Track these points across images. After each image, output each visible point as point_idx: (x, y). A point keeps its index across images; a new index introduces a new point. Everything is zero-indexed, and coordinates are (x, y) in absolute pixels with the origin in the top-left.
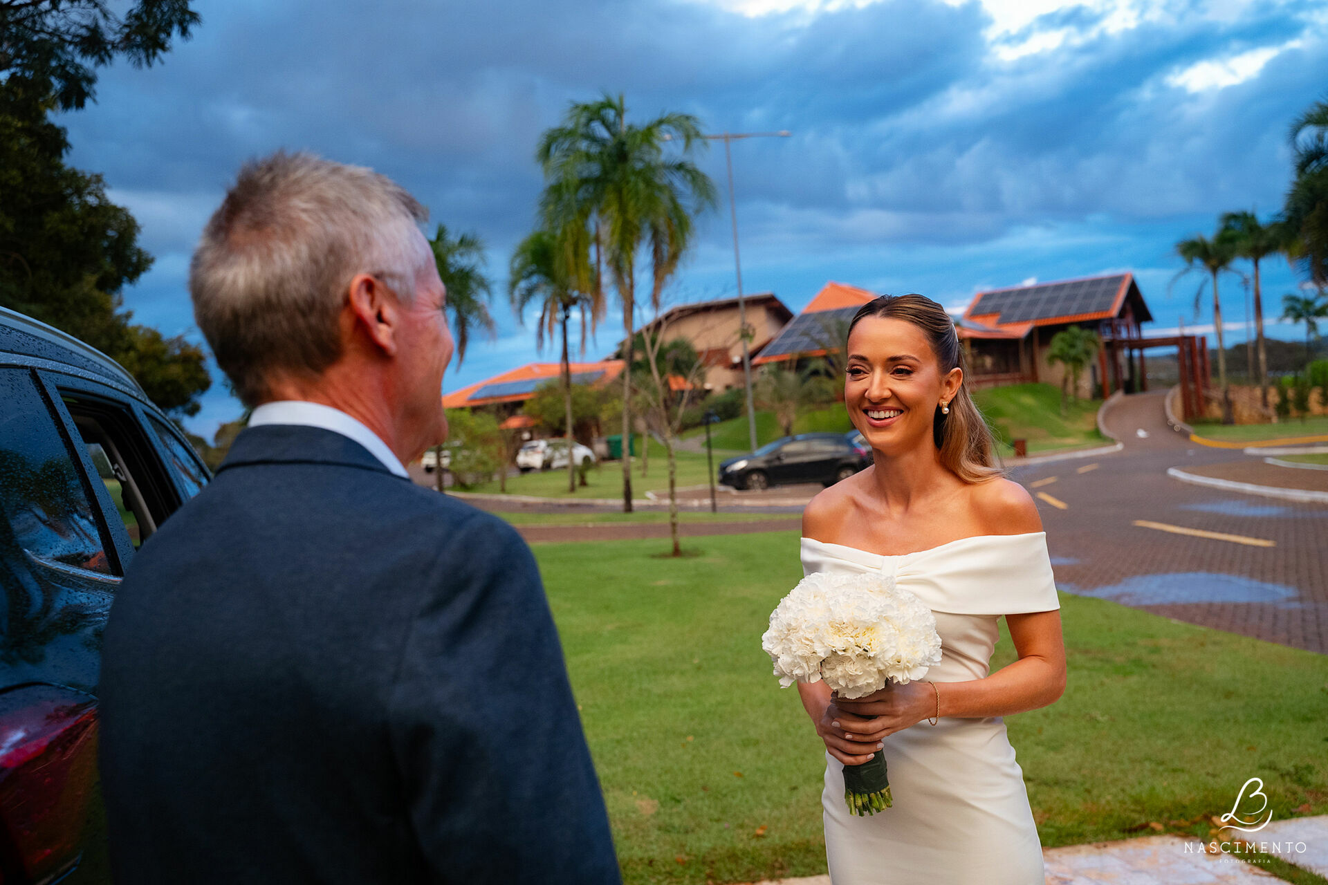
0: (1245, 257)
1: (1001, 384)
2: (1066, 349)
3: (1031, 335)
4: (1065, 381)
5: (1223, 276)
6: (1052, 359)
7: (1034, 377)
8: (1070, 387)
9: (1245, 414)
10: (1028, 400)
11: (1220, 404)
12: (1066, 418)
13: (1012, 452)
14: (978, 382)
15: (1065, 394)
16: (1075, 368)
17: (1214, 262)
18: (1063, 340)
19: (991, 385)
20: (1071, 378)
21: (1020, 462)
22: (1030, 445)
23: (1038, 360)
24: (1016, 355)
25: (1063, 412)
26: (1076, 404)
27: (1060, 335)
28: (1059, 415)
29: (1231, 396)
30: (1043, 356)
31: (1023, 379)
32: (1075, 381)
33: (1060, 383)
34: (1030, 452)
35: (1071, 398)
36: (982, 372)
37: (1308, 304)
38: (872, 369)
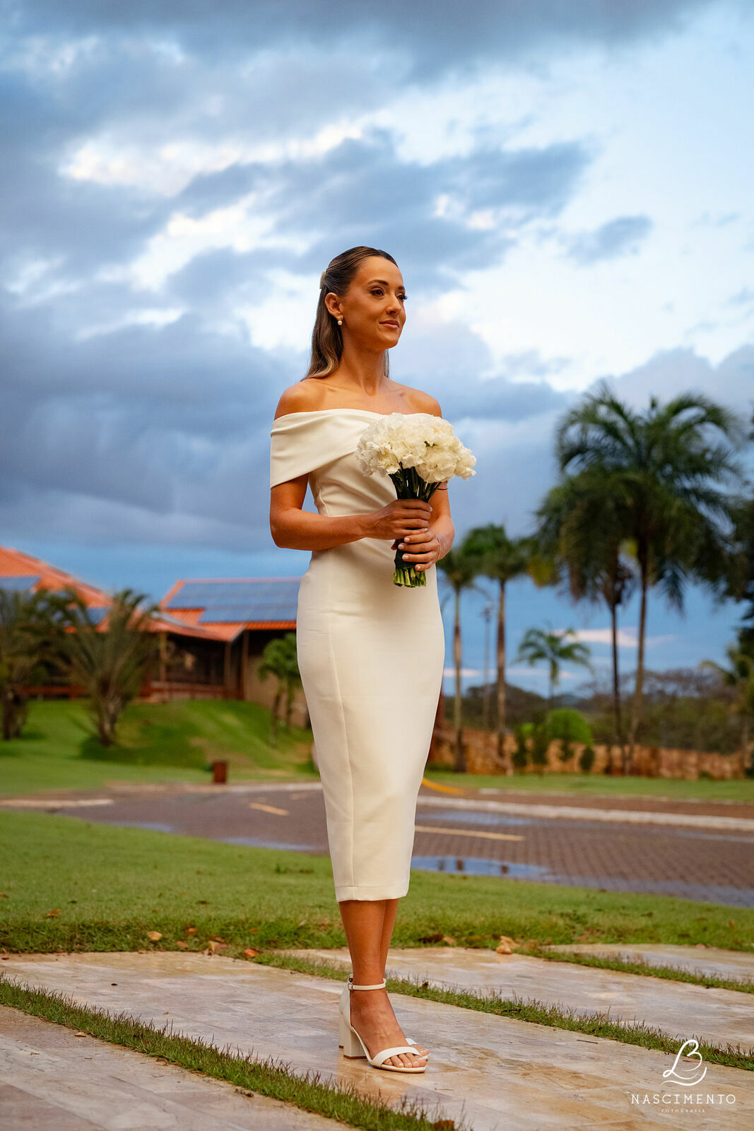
0: (492, 577)
1: (199, 696)
2: (282, 660)
3: (240, 638)
4: (278, 699)
5: (466, 595)
6: (265, 669)
7: (239, 694)
8: (282, 711)
9: (479, 761)
10: (230, 719)
11: (452, 748)
12: (274, 747)
13: (209, 777)
14: (171, 690)
15: (276, 718)
16: (290, 684)
17: (458, 576)
18: (279, 648)
19: (187, 696)
20: (284, 698)
21: (218, 789)
22: (231, 772)
23: (246, 671)
24: (220, 662)
25: (273, 740)
26: (287, 731)
27: (276, 643)
28: (267, 743)
29: (465, 740)
30: (252, 669)
31: (226, 695)
32: (290, 701)
33: (270, 702)
34: (230, 779)
35: (282, 723)
36: (177, 677)
37: (553, 640)
38: (388, 292)
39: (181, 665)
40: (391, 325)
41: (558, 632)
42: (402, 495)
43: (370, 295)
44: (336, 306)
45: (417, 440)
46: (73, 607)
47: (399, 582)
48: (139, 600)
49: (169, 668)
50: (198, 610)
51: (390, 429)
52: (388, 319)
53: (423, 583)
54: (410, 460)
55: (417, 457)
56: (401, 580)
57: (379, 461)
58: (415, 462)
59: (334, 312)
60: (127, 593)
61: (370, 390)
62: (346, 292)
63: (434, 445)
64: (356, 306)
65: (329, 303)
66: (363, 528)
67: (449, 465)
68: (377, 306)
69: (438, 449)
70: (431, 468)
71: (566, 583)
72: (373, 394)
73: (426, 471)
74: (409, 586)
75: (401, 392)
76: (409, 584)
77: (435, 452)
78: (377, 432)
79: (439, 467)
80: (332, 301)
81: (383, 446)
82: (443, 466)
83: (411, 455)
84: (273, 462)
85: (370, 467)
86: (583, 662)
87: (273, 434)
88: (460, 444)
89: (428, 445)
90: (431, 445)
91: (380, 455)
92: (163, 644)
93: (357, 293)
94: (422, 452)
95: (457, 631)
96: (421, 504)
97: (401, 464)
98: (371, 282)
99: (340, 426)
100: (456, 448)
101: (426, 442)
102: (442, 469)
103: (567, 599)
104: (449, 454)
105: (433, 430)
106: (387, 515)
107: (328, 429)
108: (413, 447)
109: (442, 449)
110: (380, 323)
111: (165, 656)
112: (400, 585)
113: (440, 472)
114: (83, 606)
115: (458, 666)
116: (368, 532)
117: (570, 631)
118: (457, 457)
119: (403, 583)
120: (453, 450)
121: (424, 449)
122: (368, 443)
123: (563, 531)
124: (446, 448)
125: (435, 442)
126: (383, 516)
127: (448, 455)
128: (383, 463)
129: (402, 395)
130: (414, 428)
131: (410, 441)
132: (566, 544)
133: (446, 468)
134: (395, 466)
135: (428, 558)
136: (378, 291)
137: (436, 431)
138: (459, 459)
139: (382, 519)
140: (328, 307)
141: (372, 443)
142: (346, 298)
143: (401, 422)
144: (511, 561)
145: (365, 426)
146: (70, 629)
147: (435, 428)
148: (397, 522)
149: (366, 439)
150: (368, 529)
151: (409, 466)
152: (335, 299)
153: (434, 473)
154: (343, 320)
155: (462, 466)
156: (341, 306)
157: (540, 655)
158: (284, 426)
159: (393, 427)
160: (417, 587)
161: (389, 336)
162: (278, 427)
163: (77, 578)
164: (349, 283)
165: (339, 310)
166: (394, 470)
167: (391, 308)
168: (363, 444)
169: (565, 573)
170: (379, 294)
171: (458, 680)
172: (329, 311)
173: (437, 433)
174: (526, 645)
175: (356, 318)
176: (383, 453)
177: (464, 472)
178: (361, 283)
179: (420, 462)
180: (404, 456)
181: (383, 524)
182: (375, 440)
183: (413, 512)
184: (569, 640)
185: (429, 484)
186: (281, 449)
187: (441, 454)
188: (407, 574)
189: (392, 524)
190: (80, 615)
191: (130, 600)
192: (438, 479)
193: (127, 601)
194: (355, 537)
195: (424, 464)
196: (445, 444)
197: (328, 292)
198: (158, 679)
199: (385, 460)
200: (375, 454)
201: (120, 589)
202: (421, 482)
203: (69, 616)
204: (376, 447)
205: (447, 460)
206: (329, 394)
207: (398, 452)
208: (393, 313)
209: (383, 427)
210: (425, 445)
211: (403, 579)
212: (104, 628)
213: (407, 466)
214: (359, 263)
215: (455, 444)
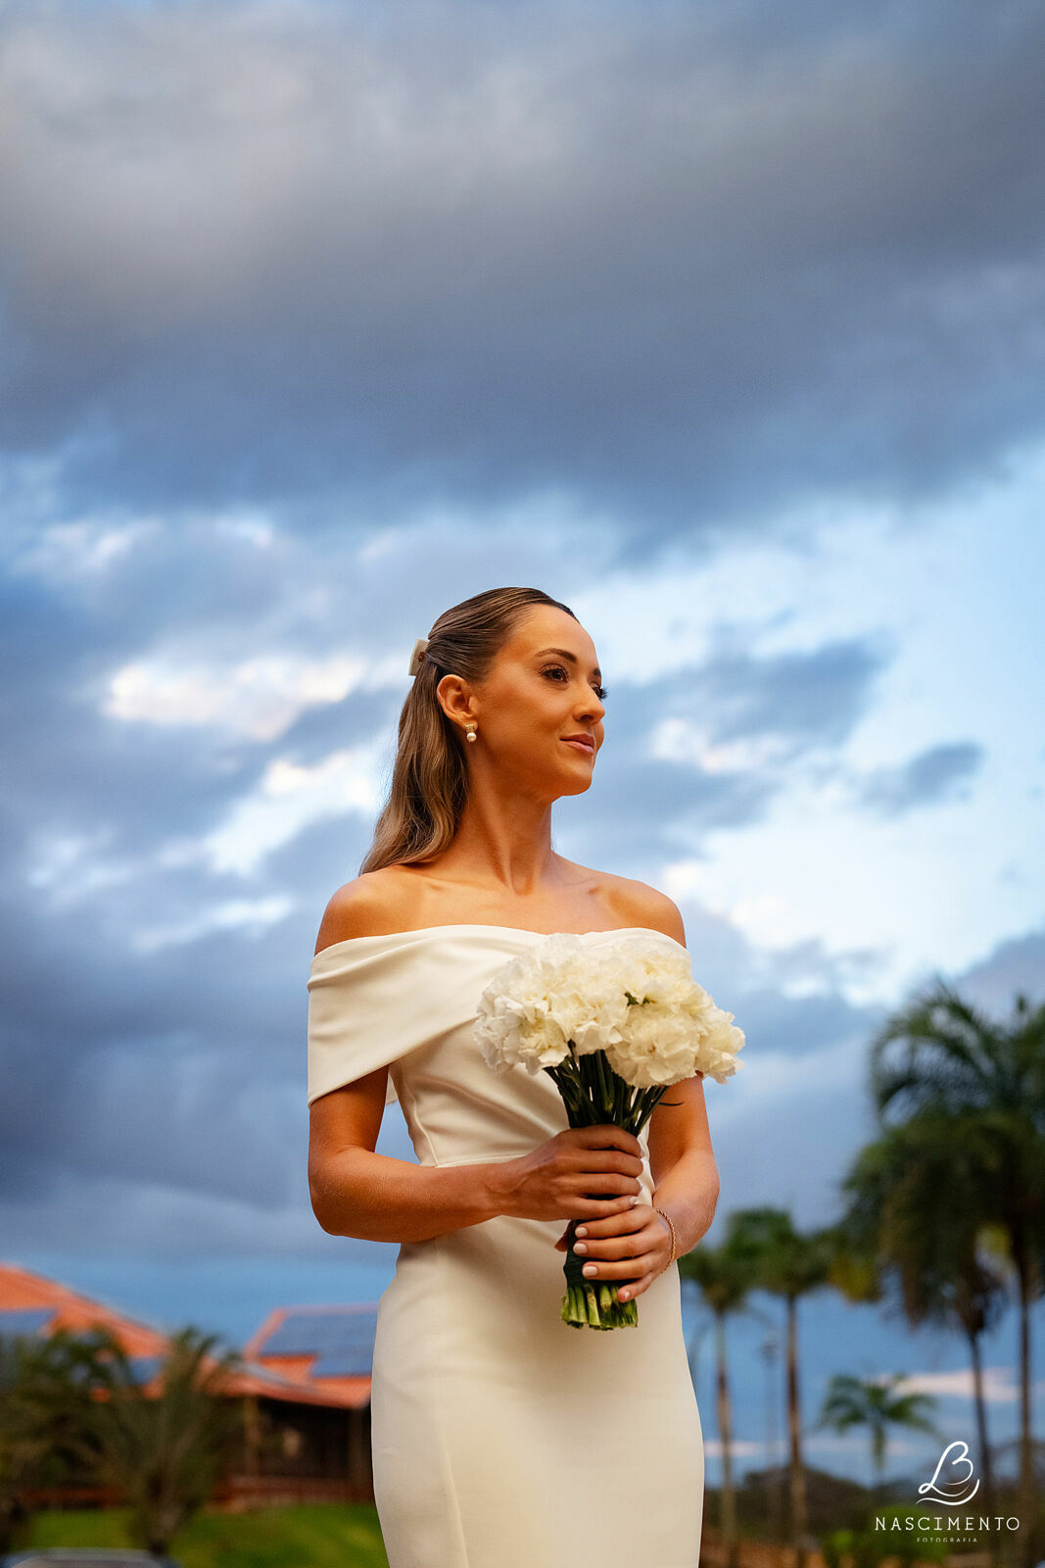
0: (773, 1292)
1: (309, 1500)
14: (264, 1491)
17: (719, 1290)
19: (291, 1500)
36: (274, 1469)
37: (877, 1394)
38: (575, 676)
39: (278, 1451)
40: (583, 746)
41: (882, 1379)
42: (581, 1117)
43: (540, 679)
44: (461, 702)
45: (607, 989)
46: (106, 1358)
47: (574, 1318)
48: (208, 1344)
49: (261, 1455)
50: (306, 1357)
51: (546, 966)
52: (578, 733)
53: (629, 1321)
54: (593, 1034)
55: (609, 1028)
56: (578, 1316)
57: (523, 1039)
58: (604, 1040)
59: (456, 715)
60: (189, 1334)
61: (521, 882)
62: (487, 673)
63: (646, 1001)
64: (509, 701)
65: (445, 697)
66: (493, 1194)
67: (682, 1047)
68: (555, 702)
69: (656, 1010)
70: (640, 1053)
71: (893, 1299)
72: (527, 889)
73: (629, 1059)
74: (597, 1328)
75: (592, 885)
76: (597, 1321)
77: (649, 1016)
78: (518, 973)
79: (658, 1050)
80: (453, 693)
81: (529, 1004)
82: (667, 1048)
83: (593, 1023)
84: (314, 1048)
85: (503, 1053)
86: (925, 1426)
87: (313, 986)
88: (707, 1000)
89: (632, 1001)
90: (640, 1000)
91: (524, 1025)
92: (250, 1416)
93: (512, 674)
94: (620, 1017)
95: (722, 1382)
96: (618, 1136)
97: (571, 1044)
98: (543, 653)
99: (446, 960)
100: (697, 1008)
101: (627, 995)
102: (665, 1055)
103: (899, 1324)
104: (682, 1020)
105: (643, 969)
106: (543, 1164)
107: (422, 972)
108: (598, 1004)
109: (665, 1011)
110: (562, 739)
111: (254, 1436)
112: (577, 1325)
113: (661, 1063)
114: (121, 1354)
115: (726, 1436)
116: (504, 1202)
117: (901, 1377)
118: (700, 1028)
119: (583, 1319)
120: (691, 1011)
121: (623, 1010)
122: (498, 1001)
123: (888, 1212)
124: (674, 1009)
125: (650, 992)
126: (535, 1167)
127: (678, 1024)
128: (531, 1043)
129: (592, 892)
130: (601, 963)
131: (592, 991)
132: (892, 1232)
133: (674, 1052)
134: (558, 1049)
135: (642, 1268)
136: (558, 670)
137: (650, 970)
138: (706, 1033)
139: (533, 1174)
140: (443, 704)
141: (505, 998)
142: (486, 685)
143: (571, 953)
144: (804, 1266)
145: (503, 958)
146: (99, 1393)
147: (646, 963)
148: (565, 1181)
149: (494, 992)
150: (503, 1196)
151: (590, 1049)
152: (459, 689)
153: (646, 1065)
154: (477, 732)
155: (712, 1050)
156: (473, 702)
157: (856, 1417)
158: (333, 969)
159: (554, 963)
160: (617, 1329)
161: (576, 768)
162: (320, 970)
163: (112, 1312)
164: (493, 653)
165: (467, 710)
166: (555, 1058)
167: (584, 709)
168: (489, 1001)
169: (892, 1283)
170: (558, 677)
171: (727, 1462)
172: (446, 711)
173: (651, 974)
174: (834, 1403)
175: (507, 729)
176: (531, 1020)
177: (716, 1062)
178: (519, 654)
179: (615, 1039)
180: (579, 1025)
181: (535, 1184)
182: (513, 992)
183: (602, 1158)
184: (902, 1390)
185: (640, 1091)
186: (325, 1019)
187: (662, 1020)
188: (592, 1299)
189: (555, 1185)
190: (117, 1373)
191: (196, 1343)
192: (659, 1077)
193: (190, 1346)
194: (476, 1215)
195: (625, 1045)
196: (670, 999)
197: (441, 673)
198: (242, 1471)
199: (536, 1035)
200: (515, 1025)
201: (178, 1325)
202: (621, 1088)
203: (100, 1373)
204: (515, 1007)
205: (678, 1036)
206: (430, 896)
207: (566, 1017)
208: (588, 719)
209: (532, 964)
210: (626, 999)
211: (582, 1311)
212: (155, 1389)
213: (587, 1048)
214: (512, 615)
215: (695, 999)
